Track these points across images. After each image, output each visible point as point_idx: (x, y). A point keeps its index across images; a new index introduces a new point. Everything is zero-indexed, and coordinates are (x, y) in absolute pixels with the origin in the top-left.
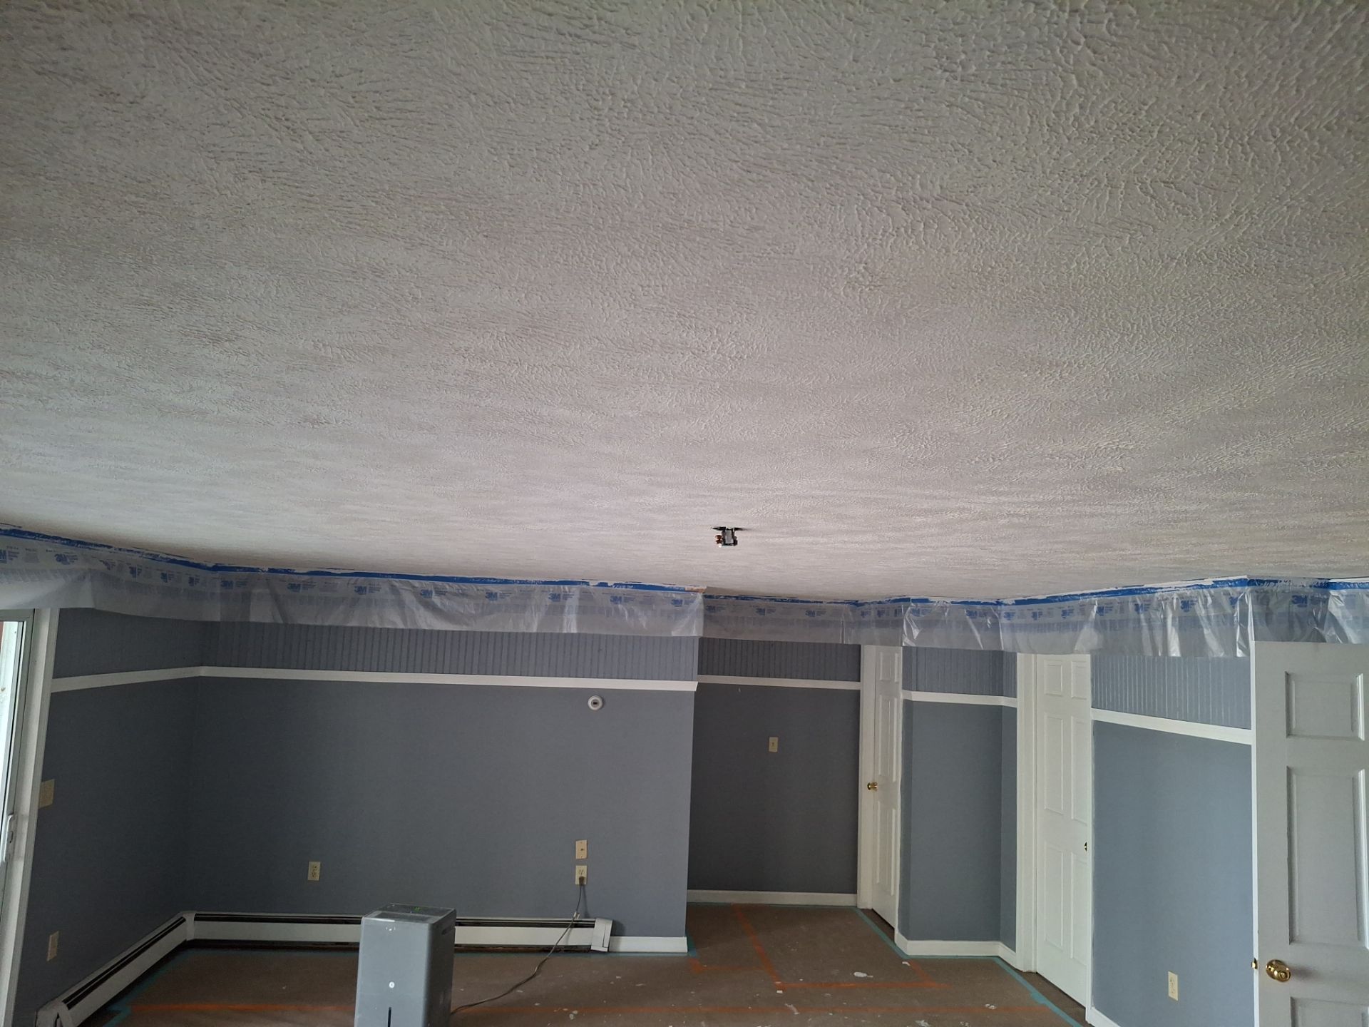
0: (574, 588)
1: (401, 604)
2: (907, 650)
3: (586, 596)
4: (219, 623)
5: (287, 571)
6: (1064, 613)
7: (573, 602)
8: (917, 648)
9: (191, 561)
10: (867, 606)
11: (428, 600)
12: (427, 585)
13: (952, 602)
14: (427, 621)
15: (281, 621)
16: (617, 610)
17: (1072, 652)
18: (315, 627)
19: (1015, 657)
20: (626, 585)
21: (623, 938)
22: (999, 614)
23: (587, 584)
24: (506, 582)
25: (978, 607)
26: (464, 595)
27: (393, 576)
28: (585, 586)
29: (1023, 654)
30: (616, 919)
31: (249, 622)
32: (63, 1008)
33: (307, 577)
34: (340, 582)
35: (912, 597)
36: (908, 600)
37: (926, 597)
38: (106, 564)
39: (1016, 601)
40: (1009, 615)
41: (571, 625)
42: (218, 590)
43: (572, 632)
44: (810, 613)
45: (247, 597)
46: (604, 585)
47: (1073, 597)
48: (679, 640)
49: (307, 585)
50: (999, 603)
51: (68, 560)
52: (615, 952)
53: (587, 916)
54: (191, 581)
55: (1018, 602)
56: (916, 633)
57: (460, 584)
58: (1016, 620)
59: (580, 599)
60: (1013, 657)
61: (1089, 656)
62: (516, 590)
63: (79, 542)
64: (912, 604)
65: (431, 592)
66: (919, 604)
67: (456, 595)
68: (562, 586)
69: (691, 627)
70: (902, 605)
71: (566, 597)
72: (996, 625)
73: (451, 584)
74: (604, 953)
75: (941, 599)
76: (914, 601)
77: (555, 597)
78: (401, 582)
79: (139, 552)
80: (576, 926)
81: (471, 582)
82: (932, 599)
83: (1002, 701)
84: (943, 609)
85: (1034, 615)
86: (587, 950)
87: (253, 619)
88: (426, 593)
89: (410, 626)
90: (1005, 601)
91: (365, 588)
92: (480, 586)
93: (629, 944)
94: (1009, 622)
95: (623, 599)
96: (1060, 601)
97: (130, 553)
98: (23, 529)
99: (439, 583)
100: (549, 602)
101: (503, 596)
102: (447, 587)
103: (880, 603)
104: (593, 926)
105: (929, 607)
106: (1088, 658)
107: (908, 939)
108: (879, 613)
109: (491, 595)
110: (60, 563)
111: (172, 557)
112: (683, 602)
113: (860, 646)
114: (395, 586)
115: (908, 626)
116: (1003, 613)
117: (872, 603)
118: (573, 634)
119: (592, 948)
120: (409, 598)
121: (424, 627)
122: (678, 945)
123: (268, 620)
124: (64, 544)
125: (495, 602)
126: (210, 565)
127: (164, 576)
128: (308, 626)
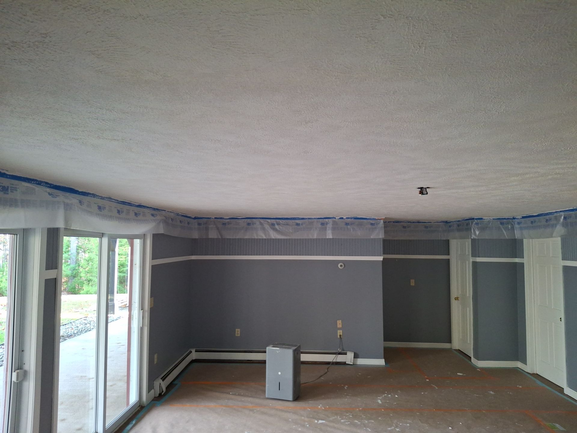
0: (330, 220)
1: (264, 229)
2: (473, 241)
3: (335, 223)
4: (198, 239)
5: (221, 218)
6: (547, 221)
7: (330, 226)
8: (478, 239)
9: (188, 216)
10: (452, 223)
11: (274, 227)
12: (273, 221)
13: (493, 219)
14: (274, 235)
15: (220, 237)
16: (347, 228)
17: (552, 237)
18: (233, 239)
19: (523, 242)
20: (351, 218)
21: (358, 359)
22: (514, 223)
23: (335, 218)
24: (303, 219)
25: (505, 220)
26: (287, 224)
27: (260, 218)
28: (334, 219)
29: (526, 240)
30: (355, 352)
31: (209, 238)
32: (161, 381)
33: (229, 220)
34: (240, 221)
35: (475, 218)
36: (473, 219)
37: (481, 217)
38: (165, 217)
39: (522, 217)
40: (519, 223)
41: (329, 235)
42: (197, 226)
43: (330, 238)
44: (426, 227)
45: (207, 229)
46: (342, 218)
47: (551, 213)
48: (374, 240)
49: (229, 223)
50: (514, 218)
51: (155, 216)
52: (356, 365)
53: (343, 350)
54: (188, 223)
55: (523, 217)
56: (477, 233)
57: (286, 220)
58: (522, 225)
59: (332, 225)
60: (522, 241)
61: (560, 238)
62: (307, 222)
63: (157, 209)
64: (476, 221)
65: (275, 224)
66: (478, 221)
67: (284, 224)
68: (325, 220)
69: (379, 234)
70: (470, 221)
71: (327, 224)
72: (513, 228)
73: (282, 220)
74: (351, 365)
75: (488, 218)
76: (476, 219)
77: (322, 224)
78: (264, 220)
79: (173, 212)
80: (339, 354)
81: (290, 219)
82: (484, 218)
83: (517, 260)
84: (489, 222)
85: (532, 222)
86: (344, 364)
87: (210, 237)
88: (273, 225)
89: (268, 237)
90: (517, 217)
91: (251, 223)
92: (293, 221)
93: (361, 361)
94: (519, 226)
95: (350, 224)
96: (544, 215)
97: (171, 213)
98: (142, 205)
99: (278, 220)
100: (320, 226)
101: (302, 224)
102: (281, 222)
103: (459, 221)
104: (346, 354)
105: (483, 221)
106: (559, 239)
107: (478, 360)
108: (458, 226)
109: (298, 224)
110: (153, 217)
111: (183, 214)
112: (375, 224)
113: (449, 240)
114: (261, 222)
115: (474, 230)
116: (516, 223)
117: (455, 221)
118: (330, 239)
119: (347, 363)
120: (267, 227)
121: (273, 237)
122: (381, 362)
123: (216, 237)
124: (152, 210)
125: (299, 227)
126: (193, 217)
127: (181, 221)
128: (230, 239)
